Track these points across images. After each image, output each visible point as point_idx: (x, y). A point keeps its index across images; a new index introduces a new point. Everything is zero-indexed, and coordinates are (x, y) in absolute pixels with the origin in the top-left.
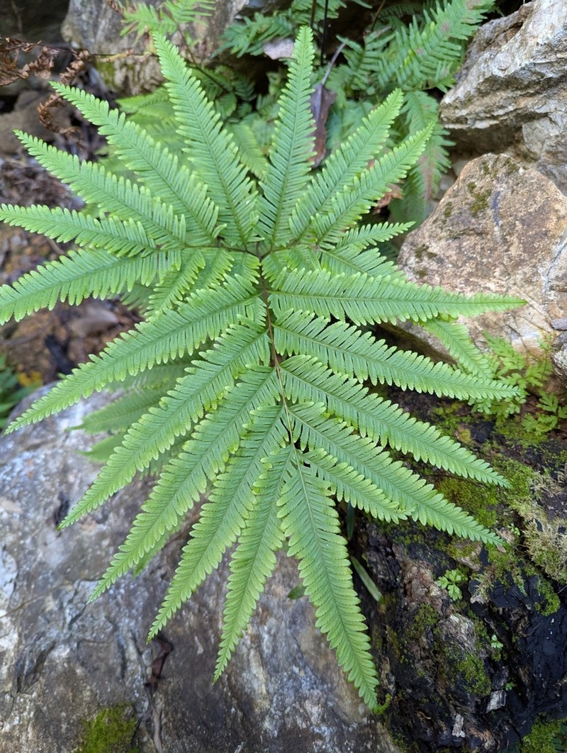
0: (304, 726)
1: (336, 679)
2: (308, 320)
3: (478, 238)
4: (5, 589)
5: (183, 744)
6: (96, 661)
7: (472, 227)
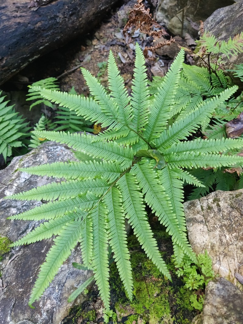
0: (41, 306)
1: (64, 305)
2: (134, 183)
3: (240, 215)
4: (22, 179)
5: (13, 271)
6: (18, 223)
7: (240, 209)
